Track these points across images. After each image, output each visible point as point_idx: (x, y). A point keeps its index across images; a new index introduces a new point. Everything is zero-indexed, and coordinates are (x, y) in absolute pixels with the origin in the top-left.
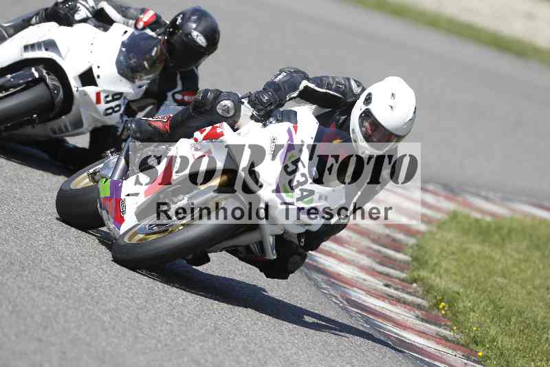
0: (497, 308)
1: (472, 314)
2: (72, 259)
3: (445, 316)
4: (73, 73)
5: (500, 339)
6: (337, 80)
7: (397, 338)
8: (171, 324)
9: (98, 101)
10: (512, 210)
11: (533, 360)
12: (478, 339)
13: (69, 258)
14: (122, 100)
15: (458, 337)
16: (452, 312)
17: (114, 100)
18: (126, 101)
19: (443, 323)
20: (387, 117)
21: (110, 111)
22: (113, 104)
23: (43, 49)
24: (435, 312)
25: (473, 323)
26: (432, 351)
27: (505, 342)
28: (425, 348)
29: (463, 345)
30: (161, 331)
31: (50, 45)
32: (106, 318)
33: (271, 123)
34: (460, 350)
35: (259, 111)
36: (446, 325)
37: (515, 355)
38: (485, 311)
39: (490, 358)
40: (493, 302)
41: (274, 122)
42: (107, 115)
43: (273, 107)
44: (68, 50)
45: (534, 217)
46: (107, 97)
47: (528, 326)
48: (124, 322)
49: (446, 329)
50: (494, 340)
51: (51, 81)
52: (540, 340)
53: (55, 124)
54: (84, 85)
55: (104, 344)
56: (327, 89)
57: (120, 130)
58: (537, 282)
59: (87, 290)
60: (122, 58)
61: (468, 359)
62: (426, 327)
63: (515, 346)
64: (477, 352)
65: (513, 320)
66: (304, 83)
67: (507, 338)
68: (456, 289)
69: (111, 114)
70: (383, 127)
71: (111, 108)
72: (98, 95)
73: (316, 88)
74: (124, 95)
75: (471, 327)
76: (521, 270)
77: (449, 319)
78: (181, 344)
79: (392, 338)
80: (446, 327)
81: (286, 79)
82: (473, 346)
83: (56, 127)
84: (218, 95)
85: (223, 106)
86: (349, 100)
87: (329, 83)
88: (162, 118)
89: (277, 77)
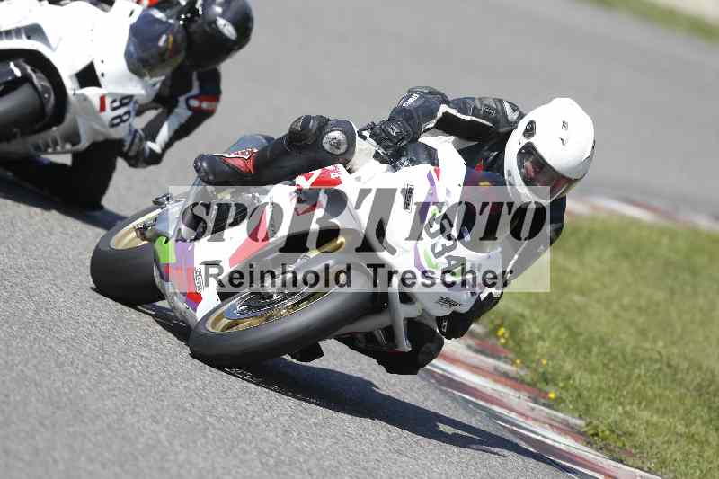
0: (574, 335)
1: (541, 343)
2: (17, 272)
3: (505, 345)
4: (67, 70)
5: (577, 375)
6: (485, 102)
7: (442, 375)
8: (146, 358)
9: (103, 108)
10: (594, 208)
11: (621, 404)
12: (549, 377)
13: (11, 271)
14: (132, 105)
15: (522, 373)
16: (514, 341)
17: (122, 105)
18: (137, 106)
19: (503, 355)
20: (557, 155)
21: (118, 121)
22: (121, 111)
23: (24, 36)
24: (492, 341)
25: (543, 356)
26: (489, 391)
27: (583, 379)
28: (479, 388)
29: (529, 384)
30: (133, 366)
31: (34, 31)
32: (62, 350)
33: (402, 164)
34: (525, 390)
35: (386, 148)
36: (506, 358)
37: (598, 397)
38: (557, 339)
39: (564, 401)
40: (568, 328)
41: (406, 164)
42: (113, 125)
43: (405, 142)
44: (61, 39)
45: (622, 217)
46: (113, 102)
47: (615, 358)
48: (85, 355)
49: (506, 362)
50: (569, 377)
51: (38, 80)
52: (629, 377)
53: (40, 138)
54: (82, 85)
55: (58, 384)
56: (473, 115)
57: (127, 144)
58: (626, 301)
59: (36, 313)
60: (132, 48)
61: (536, 402)
62: (481, 361)
63: (596, 384)
64: (547, 393)
65: (595, 350)
66: (444, 108)
67: (586, 375)
68: (520, 309)
69: (118, 124)
70: (551, 168)
71: (119, 117)
72: (102, 99)
73: (459, 115)
74: (135, 99)
75: (539, 360)
76: (605, 286)
77: (510, 350)
78: (160, 384)
79: (437, 375)
80: (506, 360)
81: (418, 103)
82: (541, 385)
83: (40, 142)
84: (324, 124)
85: (333, 139)
86: (501, 130)
87: (475, 108)
88: (243, 154)
89: (406, 101)
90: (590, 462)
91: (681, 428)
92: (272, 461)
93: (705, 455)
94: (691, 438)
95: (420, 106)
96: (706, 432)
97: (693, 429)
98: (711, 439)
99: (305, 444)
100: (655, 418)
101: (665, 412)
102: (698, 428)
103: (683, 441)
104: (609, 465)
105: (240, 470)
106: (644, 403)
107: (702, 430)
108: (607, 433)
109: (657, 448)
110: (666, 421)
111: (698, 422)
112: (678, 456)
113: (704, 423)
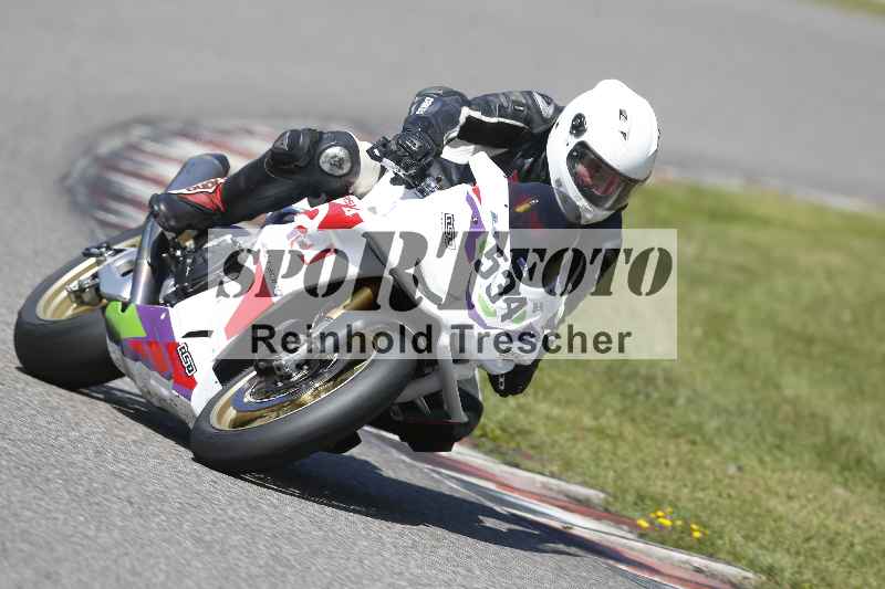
6: (512, 98)
56: (500, 116)
66: (465, 112)
73: (484, 118)
81: (435, 108)
84: (318, 140)
85: (332, 158)
86: (536, 131)
87: (501, 107)
88: (204, 187)
89: (419, 106)
90: (477, 469)
91: (588, 421)
92: (81, 490)
93: (620, 452)
94: (601, 432)
95: (437, 112)
96: (620, 424)
97: (603, 421)
98: (626, 434)
99: (123, 467)
100: (556, 411)
101: (568, 403)
102: (610, 420)
103: (592, 438)
104: (502, 471)
105: (43, 503)
106: (541, 394)
107: (614, 422)
108: (498, 432)
109: (561, 447)
110: (570, 413)
111: (609, 412)
112: (586, 455)
113: (616, 414)
